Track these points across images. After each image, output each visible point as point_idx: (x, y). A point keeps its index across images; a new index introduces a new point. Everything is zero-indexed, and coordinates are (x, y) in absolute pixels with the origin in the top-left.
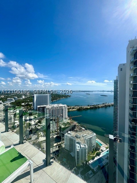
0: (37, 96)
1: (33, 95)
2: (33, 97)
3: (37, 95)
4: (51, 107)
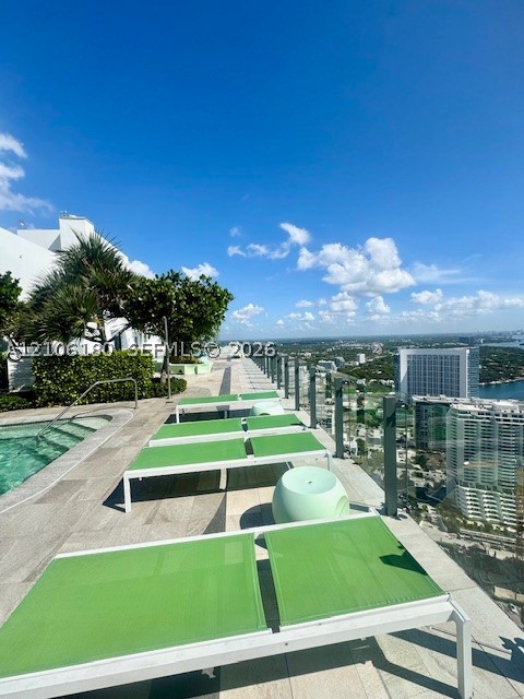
0: (409, 356)
1: (395, 350)
2: (397, 359)
3: (411, 352)
4: (478, 409)
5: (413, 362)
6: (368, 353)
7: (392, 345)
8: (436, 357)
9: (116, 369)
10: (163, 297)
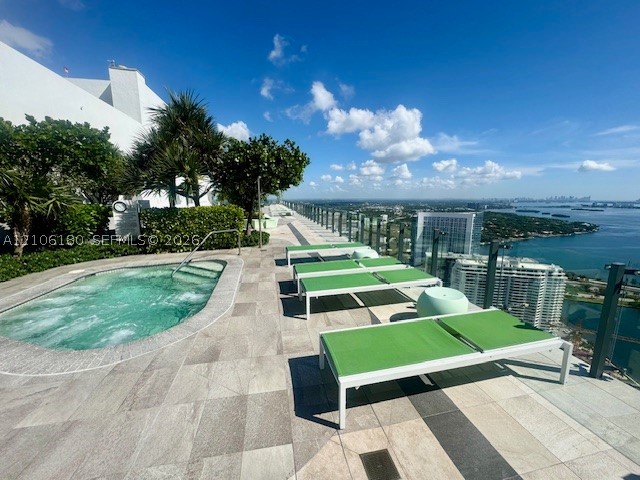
0: (425, 218)
1: (414, 213)
2: (415, 220)
3: (427, 214)
4: (477, 263)
5: (428, 222)
6: (391, 215)
7: (411, 208)
8: (448, 219)
9: (217, 222)
10: (257, 159)
